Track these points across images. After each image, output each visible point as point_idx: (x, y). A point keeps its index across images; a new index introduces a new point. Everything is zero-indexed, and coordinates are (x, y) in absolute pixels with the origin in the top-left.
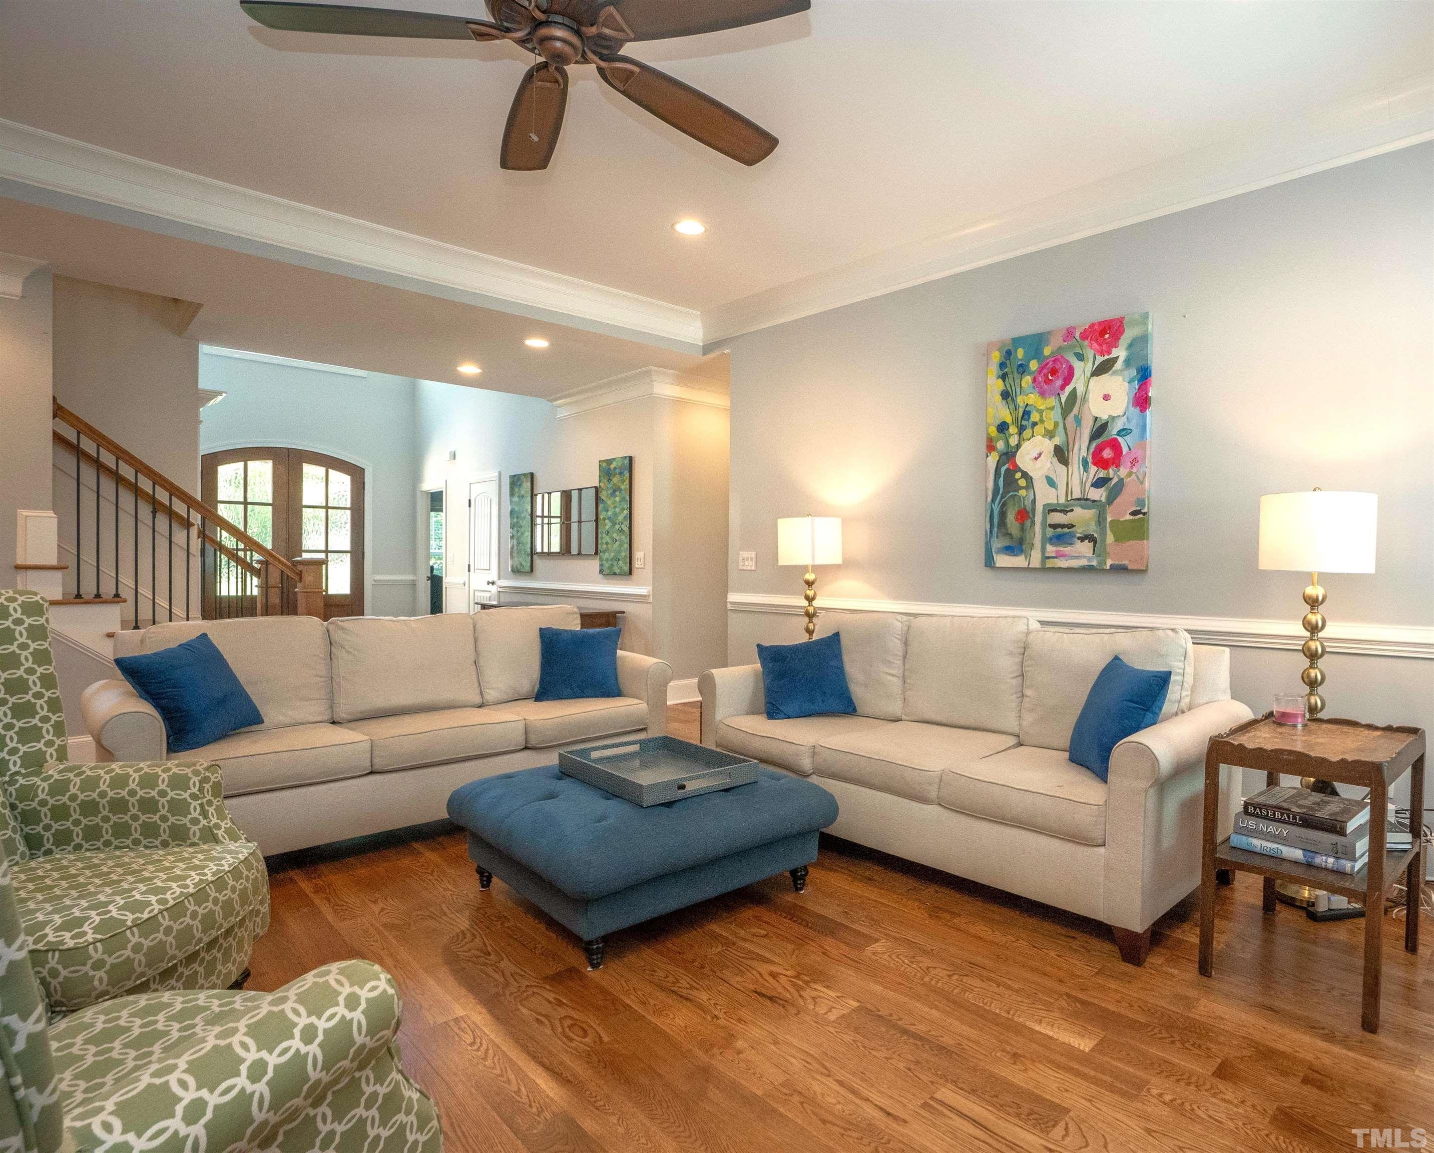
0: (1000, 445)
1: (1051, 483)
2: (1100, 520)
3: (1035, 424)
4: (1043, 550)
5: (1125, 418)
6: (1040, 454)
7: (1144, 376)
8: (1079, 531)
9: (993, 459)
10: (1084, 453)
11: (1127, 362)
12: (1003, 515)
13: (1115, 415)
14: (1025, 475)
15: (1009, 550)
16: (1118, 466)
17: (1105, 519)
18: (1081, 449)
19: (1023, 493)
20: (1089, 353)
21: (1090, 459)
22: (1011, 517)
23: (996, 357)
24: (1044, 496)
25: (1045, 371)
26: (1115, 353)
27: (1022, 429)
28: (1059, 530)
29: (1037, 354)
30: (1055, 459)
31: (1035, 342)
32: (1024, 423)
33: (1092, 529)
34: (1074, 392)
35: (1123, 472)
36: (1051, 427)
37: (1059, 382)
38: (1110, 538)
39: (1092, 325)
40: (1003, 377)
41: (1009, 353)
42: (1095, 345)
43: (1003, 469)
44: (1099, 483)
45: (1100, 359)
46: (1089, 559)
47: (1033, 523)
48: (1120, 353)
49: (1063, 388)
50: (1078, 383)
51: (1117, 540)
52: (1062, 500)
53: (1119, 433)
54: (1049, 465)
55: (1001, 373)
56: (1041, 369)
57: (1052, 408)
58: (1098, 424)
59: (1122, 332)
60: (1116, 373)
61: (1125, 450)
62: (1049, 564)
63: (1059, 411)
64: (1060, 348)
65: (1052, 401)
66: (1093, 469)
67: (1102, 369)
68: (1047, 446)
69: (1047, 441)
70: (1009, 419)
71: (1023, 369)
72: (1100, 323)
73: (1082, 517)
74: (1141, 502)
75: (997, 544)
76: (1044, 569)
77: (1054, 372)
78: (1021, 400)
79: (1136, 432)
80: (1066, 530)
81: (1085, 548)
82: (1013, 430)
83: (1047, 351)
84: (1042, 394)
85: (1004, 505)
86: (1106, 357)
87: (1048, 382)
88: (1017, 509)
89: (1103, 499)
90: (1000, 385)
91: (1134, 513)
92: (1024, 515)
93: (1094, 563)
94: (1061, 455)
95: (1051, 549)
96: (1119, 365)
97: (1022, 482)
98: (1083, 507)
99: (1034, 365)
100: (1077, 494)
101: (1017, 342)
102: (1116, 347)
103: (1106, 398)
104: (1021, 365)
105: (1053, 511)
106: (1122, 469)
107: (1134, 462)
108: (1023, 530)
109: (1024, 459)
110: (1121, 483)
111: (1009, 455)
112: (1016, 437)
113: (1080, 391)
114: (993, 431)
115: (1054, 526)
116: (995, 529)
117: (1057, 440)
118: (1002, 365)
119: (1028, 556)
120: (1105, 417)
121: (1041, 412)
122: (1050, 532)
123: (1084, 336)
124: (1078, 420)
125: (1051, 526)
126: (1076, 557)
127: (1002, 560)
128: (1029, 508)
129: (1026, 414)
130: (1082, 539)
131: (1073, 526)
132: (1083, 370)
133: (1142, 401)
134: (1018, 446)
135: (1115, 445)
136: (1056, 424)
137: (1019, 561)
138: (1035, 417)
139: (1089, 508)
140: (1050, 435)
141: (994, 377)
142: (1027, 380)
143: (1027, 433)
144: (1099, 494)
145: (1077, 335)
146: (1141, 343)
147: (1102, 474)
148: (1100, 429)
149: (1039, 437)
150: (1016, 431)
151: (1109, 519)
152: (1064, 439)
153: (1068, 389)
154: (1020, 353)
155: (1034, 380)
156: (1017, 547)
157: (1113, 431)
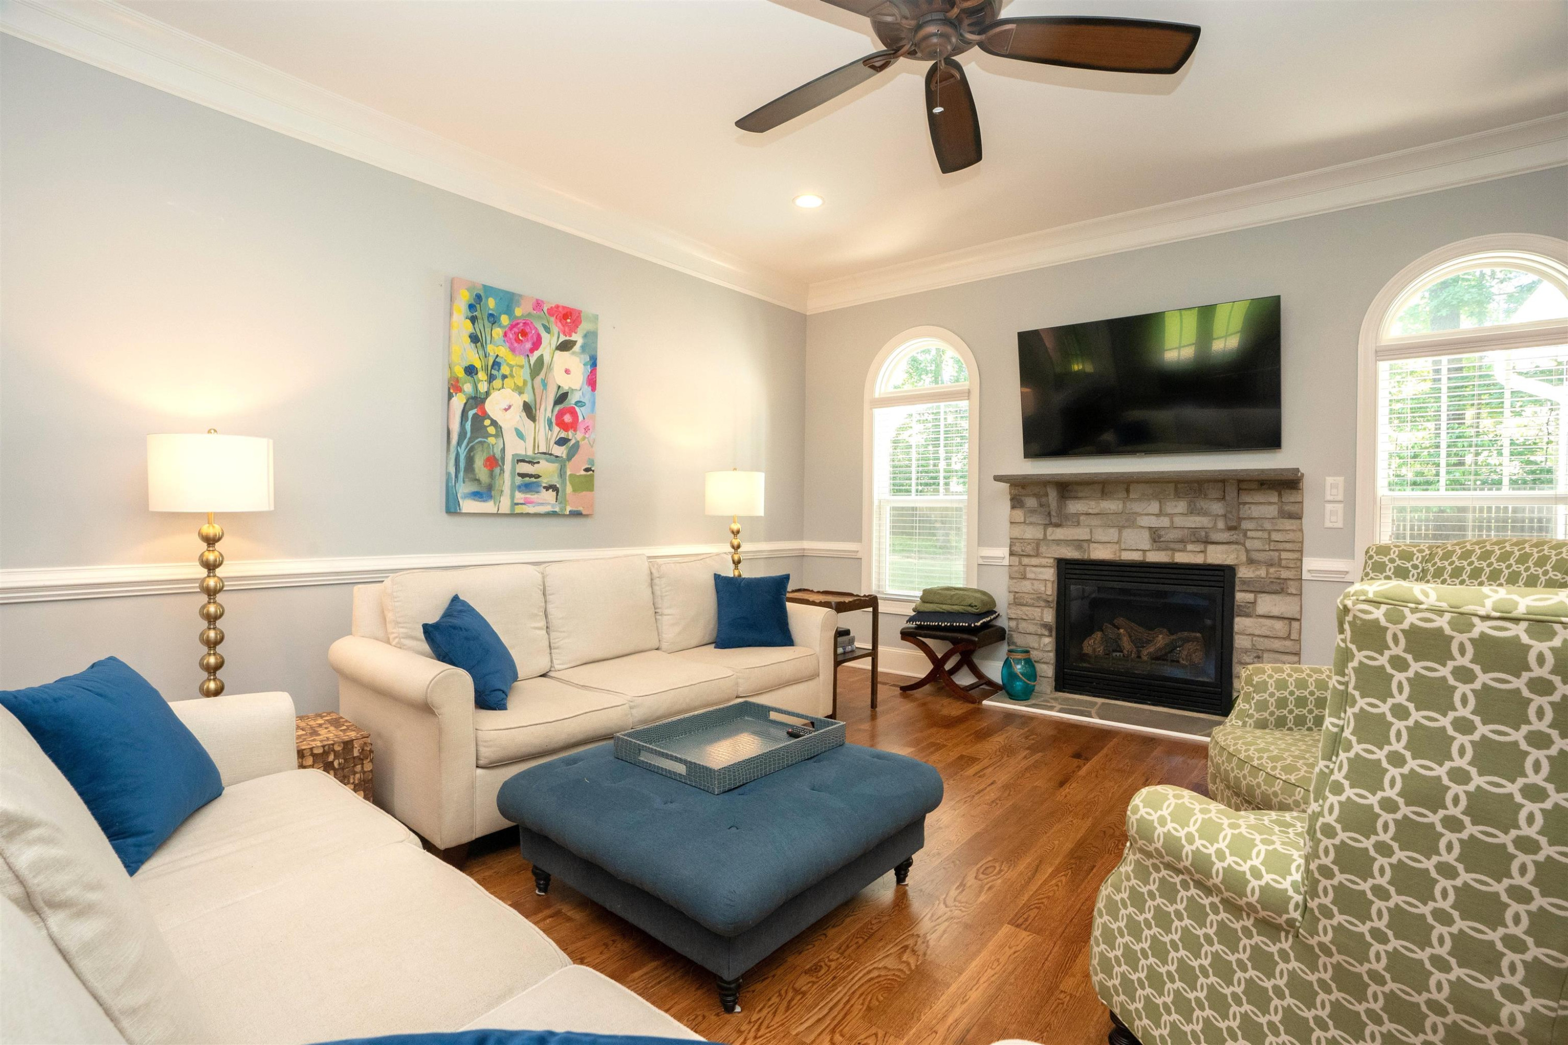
0: (468, 388)
1: (520, 435)
2: (562, 473)
3: (504, 377)
4: (512, 497)
5: (580, 393)
6: (510, 407)
7: (594, 365)
8: (544, 481)
9: (459, 402)
10: (549, 414)
11: (583, 348)
12: (470, 460)
13: (574, 388)
14: (494, 423)
15: (477, 495)
16: (575, 430)
17: (565, 473)
18: (546, 410)
19: (491, 440)
20: (555, 329)
21: (554, 420)
22: (479, 463)
23: (464, 298)
24: (514, 447)
25: (515, 330)
26: (574, 337)
27: (491, 378)
28: (527, 479)
29: (509, 311)
30: (524, 414)
31: (509, 300)
32: (494, 372)
33: (555, 481)
34: (540, 360)
35: (579, 435)
36: (520, 384)
37: (528, 345)
38: (569, 489)
39: (557, 307)
40: (473, 320)
41: (479, 298)
42: (559, 324)
43: (471, 413)
44: (562, 442)
45: (563, 338)
46: (553, 505)
47: (502, 470)
48: (577, 337)
49: (532, 351)
50: (547, 349)
51: (574, 490)
52: (530, 453)
53: (577, 403)
54: (518, 418)
55: (470, 315)
56: (512, 327)
57: (522, 367)
58: (560, 392)
59: (580, 322)
60: (574, 353)
61: (581, 418)
62: (518, 510)
63: (529, 371)
64: (529, 314)
65: (521, 360)
66: (556, 429)
67: (565, 346)
68: (518, 401)
69: (516, 395)
70: (478, 365)
71: (493, 319)
72: (564, 308)
73: (547, 470)
74: (592, 462)
75: (463, 489)
76: (512, 515)
77: (524, 334)
78: (490, 348)
79: (588, 404)
80: (533, 480)
81: (551, 494)
82: (482, 376)
83: (518, 312)
84: (513, 350)
85: (472, 449)
86: (568, 338)
87: (518, 341)
88: (485, 456)
89: (564, 456)
90: (468, 327)
91: (587, 470)
92: (493, 463)
93: (557, 509)
94: (529, 410)
95: (519, 496)
96: (577, 348)
97: (491, 430)
98: (547, 461)
99: (505, 320)
100: (543, 449)
101: (490, 291)
102: (576, 333)
103: (567, 372)
104: (491, 315)
105: (519, 461)
106: (578, 432)
107: (587, 429)
108: (492, 476)
109: (493, 407)
110: (576, 447)
111: (477, 400)
112: (486, 384)
113: (547, 359)
114: (460, 373)
115: (523, 475)
116: (461, 474)
117: (527, 397)
118: (471, 307)
119: (498, 503)
120: (566, 388)
121: (511, 367)
122: (519, 480)
123: (551, 312)
124: (545, 384)
125: (519, 475)
126: (542, 504)
127: (469, 506)
128: (498, 455)
129: (496, 364)
130: (547, 488)
131: (538, 476)
132: (549, 341)
133: (592, 382)
134: (488, 394)
135: (573, 412)
136: (525, 382)
137: (488, 507)
138: (505, 370)
139: (552, 462)
140: (520, 391)
141: (463, 318)
142: (498, 332)
143: (497, 383)
144: (560, 451)
145: (545, 309)
146: (591, 337)
147: (563, 434)
148: (562, 398)
149: (509, 390)
150: (485, 378)
151: (568, 473)
152: (533, 398)
153: (537, 354)
154: (491, 303)
155: (505, 335)
156: (485, 493)
157: (572, 400)
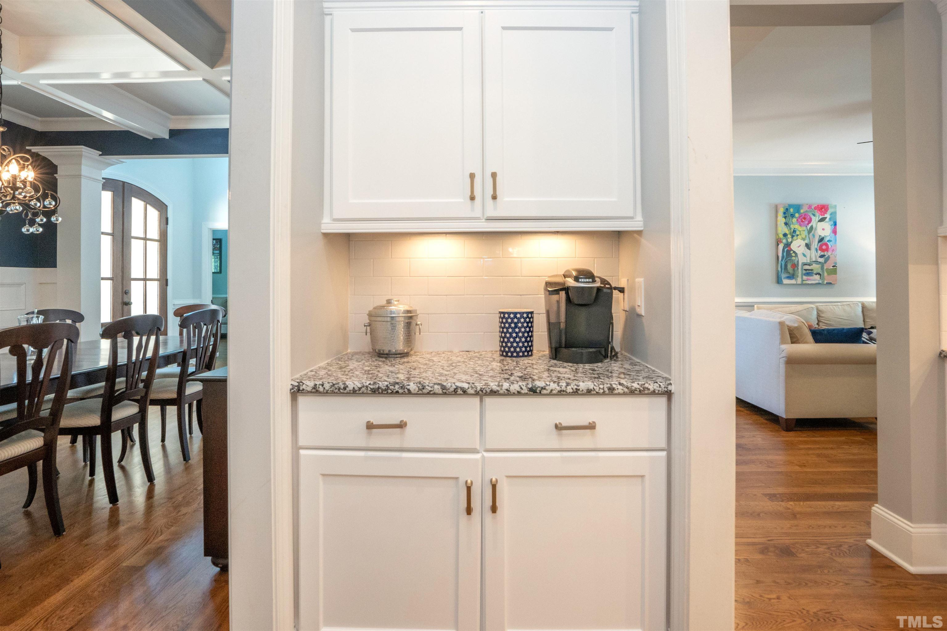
0: (784, 241)
1: (804, 255)
2: (822, 268)
3: (798, 235)
4: (802, 278)
5: (830, 237)
6: (800, 246)
7: (835, 224)
8: (815, 272)
9: (781, 246)
10: (816, 247)
11: (830, 219)
12: (786, 266)
13: (826, 235)
14: (794, 252)
15: (789, 278)
16: (828, 251)
17: (824, 268)
18: (815, 244)
19: (794, 258)
20: (817, 214)
21: (818, 249)
22: (789, 266)
23: (781, 210)
24: (802, 260)
25: (801, 218)
26: (826, 216)
27: (793, 237)
28: (808, 271)
29: (798, 212)
30: (806, 248)
31: (798, 208)
32: (793, 234)
33: (819, 271)
34: (812, 227)
35: (829, 253)
36: (804, 237)
37: (806, 222)
38: (826, 274)
39: (818, 206)
40: (785, 217)
41: (787, 209)
42: (819, 212)
43: (786, 250)
44: (822, 256)
45: (821, 217)
46: (819, 281)
47: (798, 269)
48: (828, 216)
49: (808, 224)
50: (814, 223)
51: (828, 275)
52: (809, 261)
53: (828, 241)
54: (803, 249)
55: (784, 216)
56: (800, 217)
57: (804, 231)
58: (821, 238)
59: (828, 210)
60: (826, 222)
61: (830, 247)
62: (804, 282)
63: (807, 232)
64: (806, 211)
65: (804, 228)
66: (819, 252)
67: (822, 220)
68: (803, 243)
69: (802, 241)
70: (787, 232)
71: (793, 216)
72: (821, 205)
73: (816, 267)
74: (836, 263)
75: (783, 275)
76: (802, 284)
77: (805, 218)
78: (792, 227)
79: (833, 241)
80: (810, 271)
81: (818, 277)
82: (789, 236)
83: (802, 211)
84: (800, 225)
85: (786, 262)
86: (823, 217)
87: (802, 221)
88: (791, 264)
89: (823, 262)
90: (784, 220)
91: (833, 266)
92: (795, 266)
93: (821, 282)
94: (808, 246)
95: (805, 278)
96: (827, 220)
97: (793, 255)
98: (816, 264)
99: (797, 215)
100: (814, 260)
101: (791, 206)
102: (826, 214)
103: (823, 229)
104: (792, 214)
105: (804, 265)
106: (829, 252)
107: (833, 250)
108: (794, 270)
109: (794, 246)
110: (829, 257)
111: (788, 245)
112: (791, 239)
113: (814, 226)
114: (781, 236)
115: (806, 270)
116: (783, 271)
117: (806, 241)
118: (784, 213)
119: (796, 280)
120: (823, 236)
121: (800, 231)
122: (804, 272)
123: (815, 208)
124: (814, 236)
125: (805, 270)
126: (814, 280)
127: (786, 281)
128: (796, 263)
129: (794, 231)
130: (816, 274)
131: (812, 270)
132: (815, 220)
133: (835, 232)
134: (791, 242)
135: (826, 245)
136: (806, 236)
137: (793, 282)
138: (798, 233)
139: (818, 264)
140: (804, 239)
141: (781, 217)
142: (794, 220)
143: (795, 238)
144: (822, 260)
145: (813, 207)
146: (834, 214)
147: (822, 254)
148: (821, 240)
149: (800, 240)
150: (791, 237)
151: (825, 268)
152: (809, 241)
153: (810, 225)
154: (792, 210)
155: (797, 220)
156: (792, 276)
157: (826, 240)
